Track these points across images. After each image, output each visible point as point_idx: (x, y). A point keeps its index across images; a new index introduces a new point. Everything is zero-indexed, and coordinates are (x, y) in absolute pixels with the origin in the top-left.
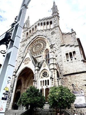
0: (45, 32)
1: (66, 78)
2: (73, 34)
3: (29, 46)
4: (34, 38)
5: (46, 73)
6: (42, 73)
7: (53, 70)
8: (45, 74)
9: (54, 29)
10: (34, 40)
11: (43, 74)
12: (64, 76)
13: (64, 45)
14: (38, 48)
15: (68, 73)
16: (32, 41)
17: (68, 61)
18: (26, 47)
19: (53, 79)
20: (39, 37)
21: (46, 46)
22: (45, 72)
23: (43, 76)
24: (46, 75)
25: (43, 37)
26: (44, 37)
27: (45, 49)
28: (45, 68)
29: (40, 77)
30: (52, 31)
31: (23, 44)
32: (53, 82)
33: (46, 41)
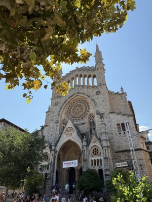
0: (86, 89)
1: (119, 156)
2: (123, 96)
3: (64, 106)
4: (72, 96)
5: (98, 150)
6: (92, 149)
7: (106, 148)
8: (96, 152)
9: (100, 87)
10: (71, 98)
11: (93, 151)
12: (115, 152)
13: (114, 113)
14: (78, 110)
15: (121, 149)
16: (70, 100)
17: (120, 134)
18: (61, 108)
19: (107, 158)
20: (79, 95)
21: (89, 109)
22: (95, 149)
23: (94, 153)
24: (98, 153)
25: (85, 96)
26: (87, 97)
27: (89, 114)
28: (95, 144)
29: (90, 155)
30: (96, 90)
31: (55, 101)
32: (109, 163)
33: (89, 103)
